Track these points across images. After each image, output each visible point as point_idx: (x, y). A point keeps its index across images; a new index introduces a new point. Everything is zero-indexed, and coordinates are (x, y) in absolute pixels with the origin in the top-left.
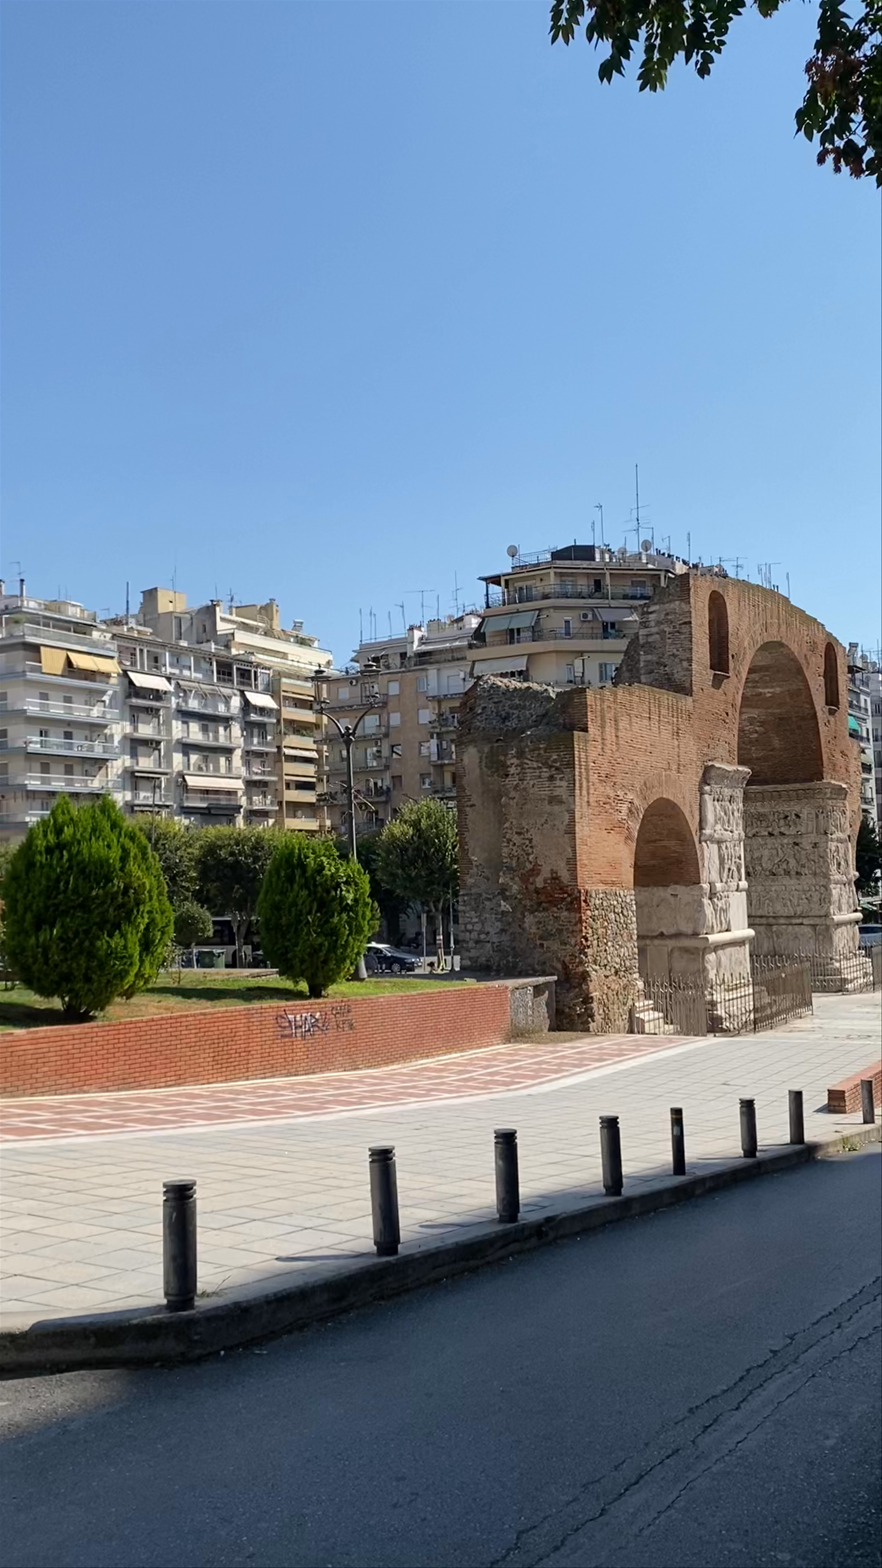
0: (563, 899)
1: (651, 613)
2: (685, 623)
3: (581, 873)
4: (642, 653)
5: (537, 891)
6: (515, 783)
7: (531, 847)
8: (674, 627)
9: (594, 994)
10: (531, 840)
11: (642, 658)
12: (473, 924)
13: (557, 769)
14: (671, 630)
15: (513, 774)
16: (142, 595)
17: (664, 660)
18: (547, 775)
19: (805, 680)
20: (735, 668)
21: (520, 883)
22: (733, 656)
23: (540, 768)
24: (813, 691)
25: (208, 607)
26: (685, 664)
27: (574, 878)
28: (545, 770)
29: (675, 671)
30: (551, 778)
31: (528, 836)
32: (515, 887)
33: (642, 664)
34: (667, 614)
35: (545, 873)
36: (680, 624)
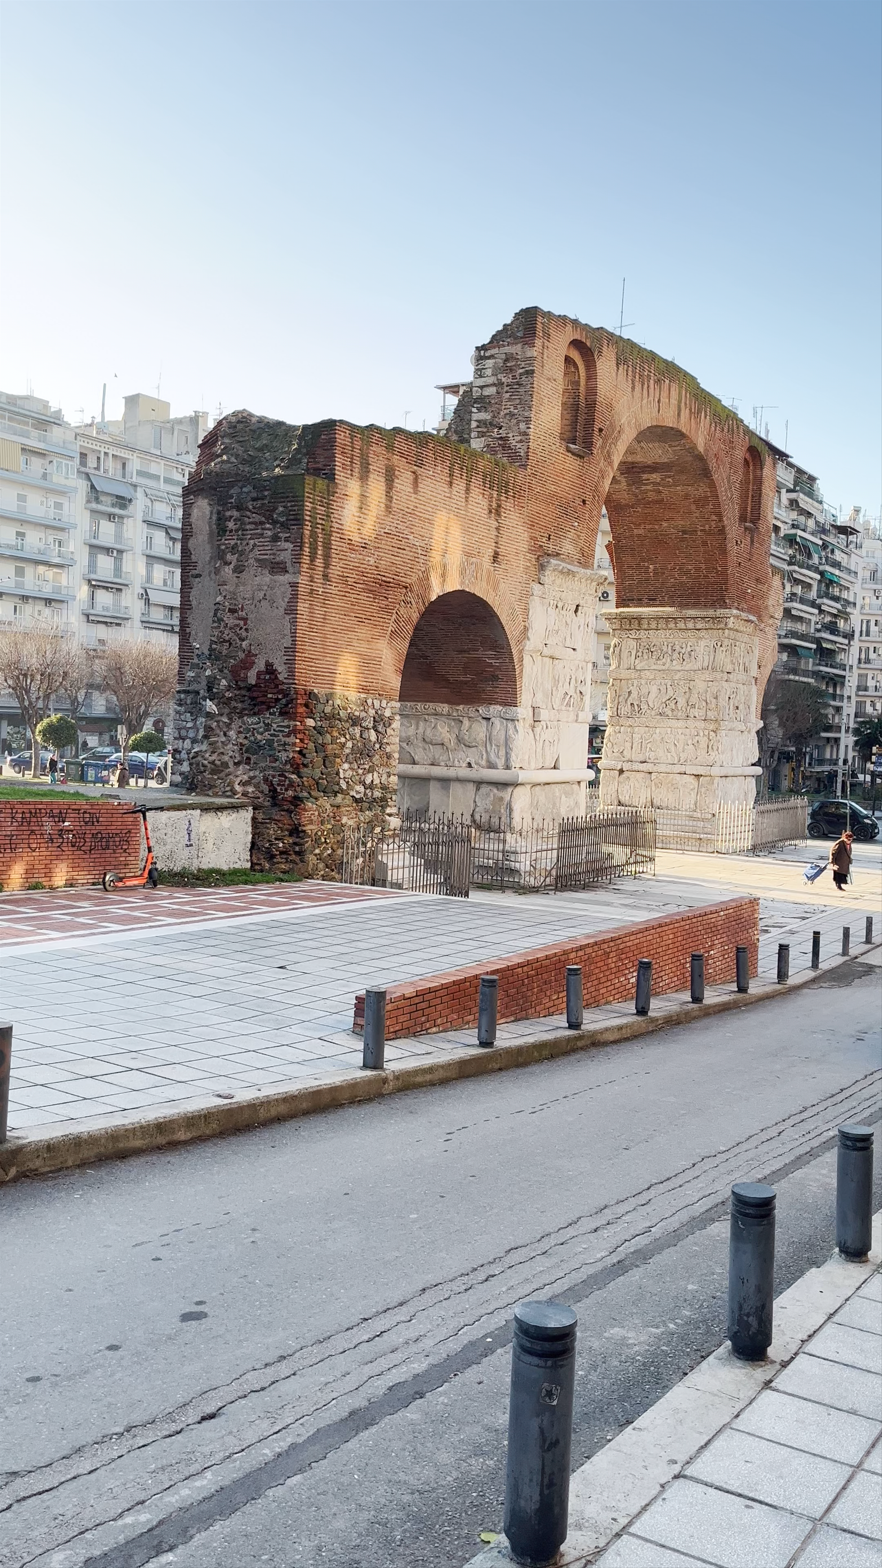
0: (277, 700)
1: (489, 358)
2: (527, 372)
3: (300, 666)
4: (474, 410)
5: (250, 688)
6: (232, 542)
7: (246, 630)
8: (514, 377)
9: (308, 828)
10: (245, 620)
11: (475, 417)
12: (188, 729)
13: (282, 524)
14: (510, 380)
15: (231, 531)
16: (124, 400)
17: (501, 420)
18: (269, 533)
19: (712, 485)
20: (603, 447)
21: (230, 677)
22: (601, 430)
23: (262, 523)
24: (723, 498)
25: (191, 418)
26: (522, 426)
27: (291, 672)
28: (268, 526)
29: (510, 435)
30: (275, 539)
31: (242, 614)
32: (224, 682)
33: (474, 424)
34: (506, 360)
35: (260, 665)
36: (521, 374)
